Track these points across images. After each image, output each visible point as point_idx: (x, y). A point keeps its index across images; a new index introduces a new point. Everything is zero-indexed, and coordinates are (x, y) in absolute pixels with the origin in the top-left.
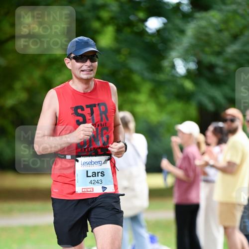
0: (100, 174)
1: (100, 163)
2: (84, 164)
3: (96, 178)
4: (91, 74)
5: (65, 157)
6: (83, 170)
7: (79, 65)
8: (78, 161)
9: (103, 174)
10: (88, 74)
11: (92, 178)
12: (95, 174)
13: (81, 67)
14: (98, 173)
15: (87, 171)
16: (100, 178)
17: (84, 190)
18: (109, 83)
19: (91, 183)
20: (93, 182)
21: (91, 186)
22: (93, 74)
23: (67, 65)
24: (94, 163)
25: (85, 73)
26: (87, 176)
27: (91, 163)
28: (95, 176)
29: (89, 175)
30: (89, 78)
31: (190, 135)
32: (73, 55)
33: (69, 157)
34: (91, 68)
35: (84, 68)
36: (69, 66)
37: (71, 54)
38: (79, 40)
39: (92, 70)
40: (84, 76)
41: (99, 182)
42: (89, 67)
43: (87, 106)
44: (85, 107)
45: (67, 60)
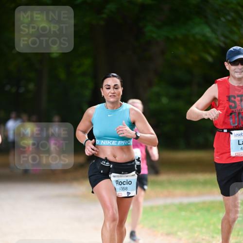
2: (236, 135)
5: (223, 131)
6: (236, 140)
7: (233, 67)
8: (232, 134)
10: (240, 74)
15: (239, 141)
17: (236, 154)
19: (241, 149)
25: (238, 73)
26: (239, 144)
27: (241, 134)
33: (225, 131)
35: (238, 70)
36: (228, 68)
37: (228, 59)
38: (234, 49)
42: (240, 69)
43: (238, 96)
44: (236, 96)
45: (226, 64)
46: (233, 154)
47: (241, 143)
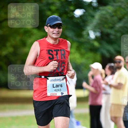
0: (60, 86)
1: (60, 80)
2: (52, 80)
3: (58, 88)
4: (58, 36)
5: (41, 77)
6: (51, 84)
8: (48, 79)
9: (61, 86)
11: (56, 88)
12: (57, 86)
13: (53, 31)
14: (59, 85)
15: (53, 85)
16: (60, 88)
18: (67, 41)
19: (55, 90)
20: (56, 90)
21: (55, 92)
22: (59, 36)
23: (45, 30)
24: (57, 80)
25: (55, 35)
26: (53, 87)
27: (55, 80)
28: (57, 87)
29: (54, 87)
30: (57, 37)
31: (97, 70)
32: (49, 25)
33: (43, 77)
34: (58, 32)
35: (55, 32)
36: (47, 31)
37: (48, 24)
38: (53, 17)
39: (59, 33)
40: (54, 36)
41: (60, 90)
42: (57, 32)
43: (55, 51)
44: (53, 51)
45: (46, 27)
46: (49, 94)
47: (55, 86)
